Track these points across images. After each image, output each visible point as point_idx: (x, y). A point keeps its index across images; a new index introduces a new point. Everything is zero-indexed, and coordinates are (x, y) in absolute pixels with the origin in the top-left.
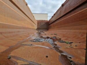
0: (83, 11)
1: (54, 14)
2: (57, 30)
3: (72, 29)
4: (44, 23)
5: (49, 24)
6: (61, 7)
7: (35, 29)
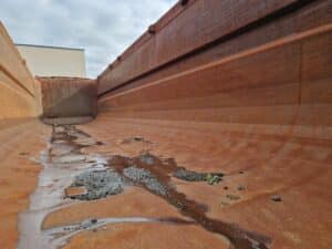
0: (229, 62)
1: (119, 59)
2: (138, 120)
3: (194, 119)
4: (74, 91)
5: (99, 93)
6: (145, 35)
7: (34, 118)
